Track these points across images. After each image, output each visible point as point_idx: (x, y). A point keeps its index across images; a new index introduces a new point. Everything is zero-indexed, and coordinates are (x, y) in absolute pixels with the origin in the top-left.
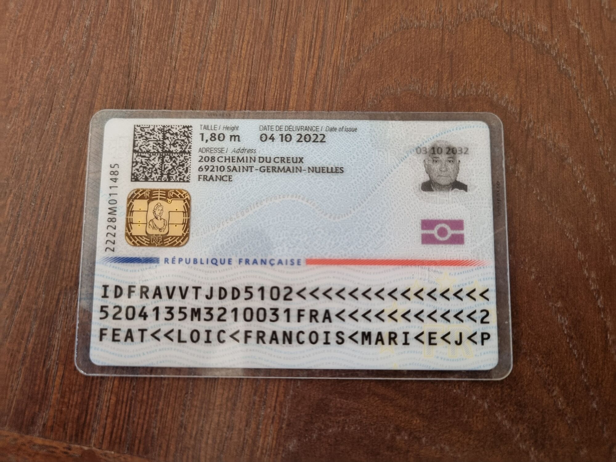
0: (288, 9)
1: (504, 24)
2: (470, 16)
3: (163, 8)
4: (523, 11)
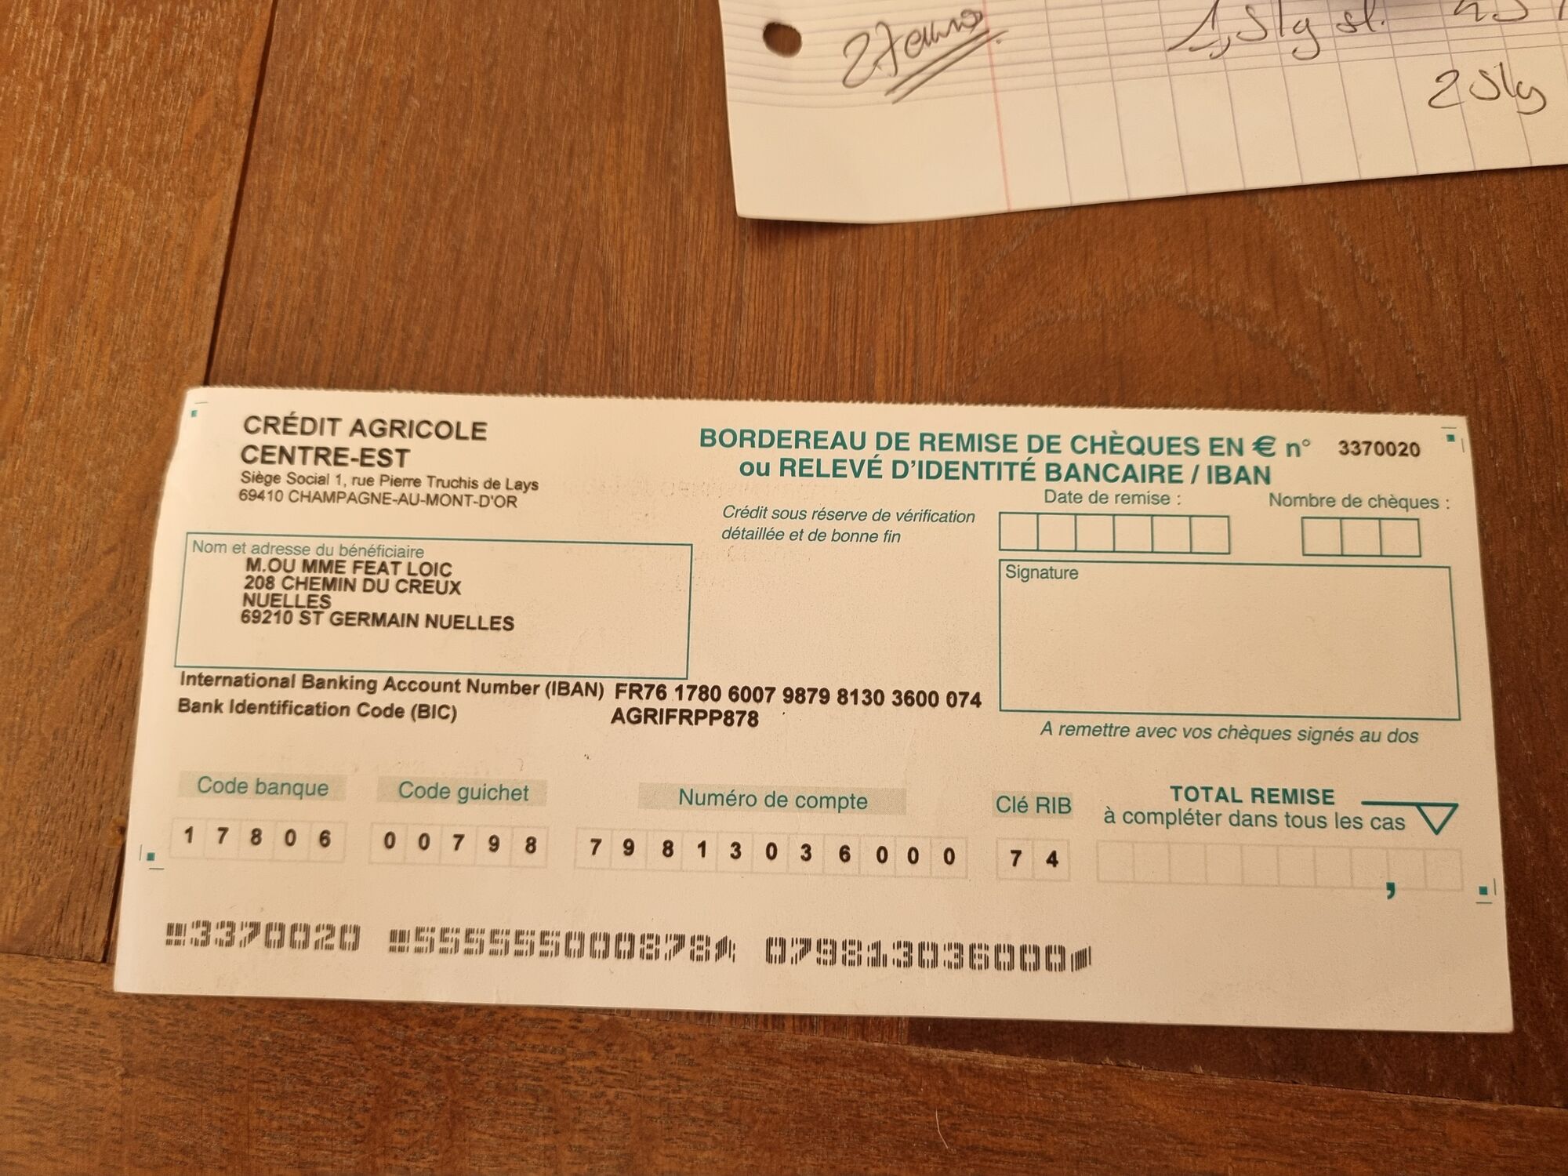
0: (857, 307)
1: (1199, 305)
2: (1144, 296)
3: (658, 320)
4: (1228, 282)
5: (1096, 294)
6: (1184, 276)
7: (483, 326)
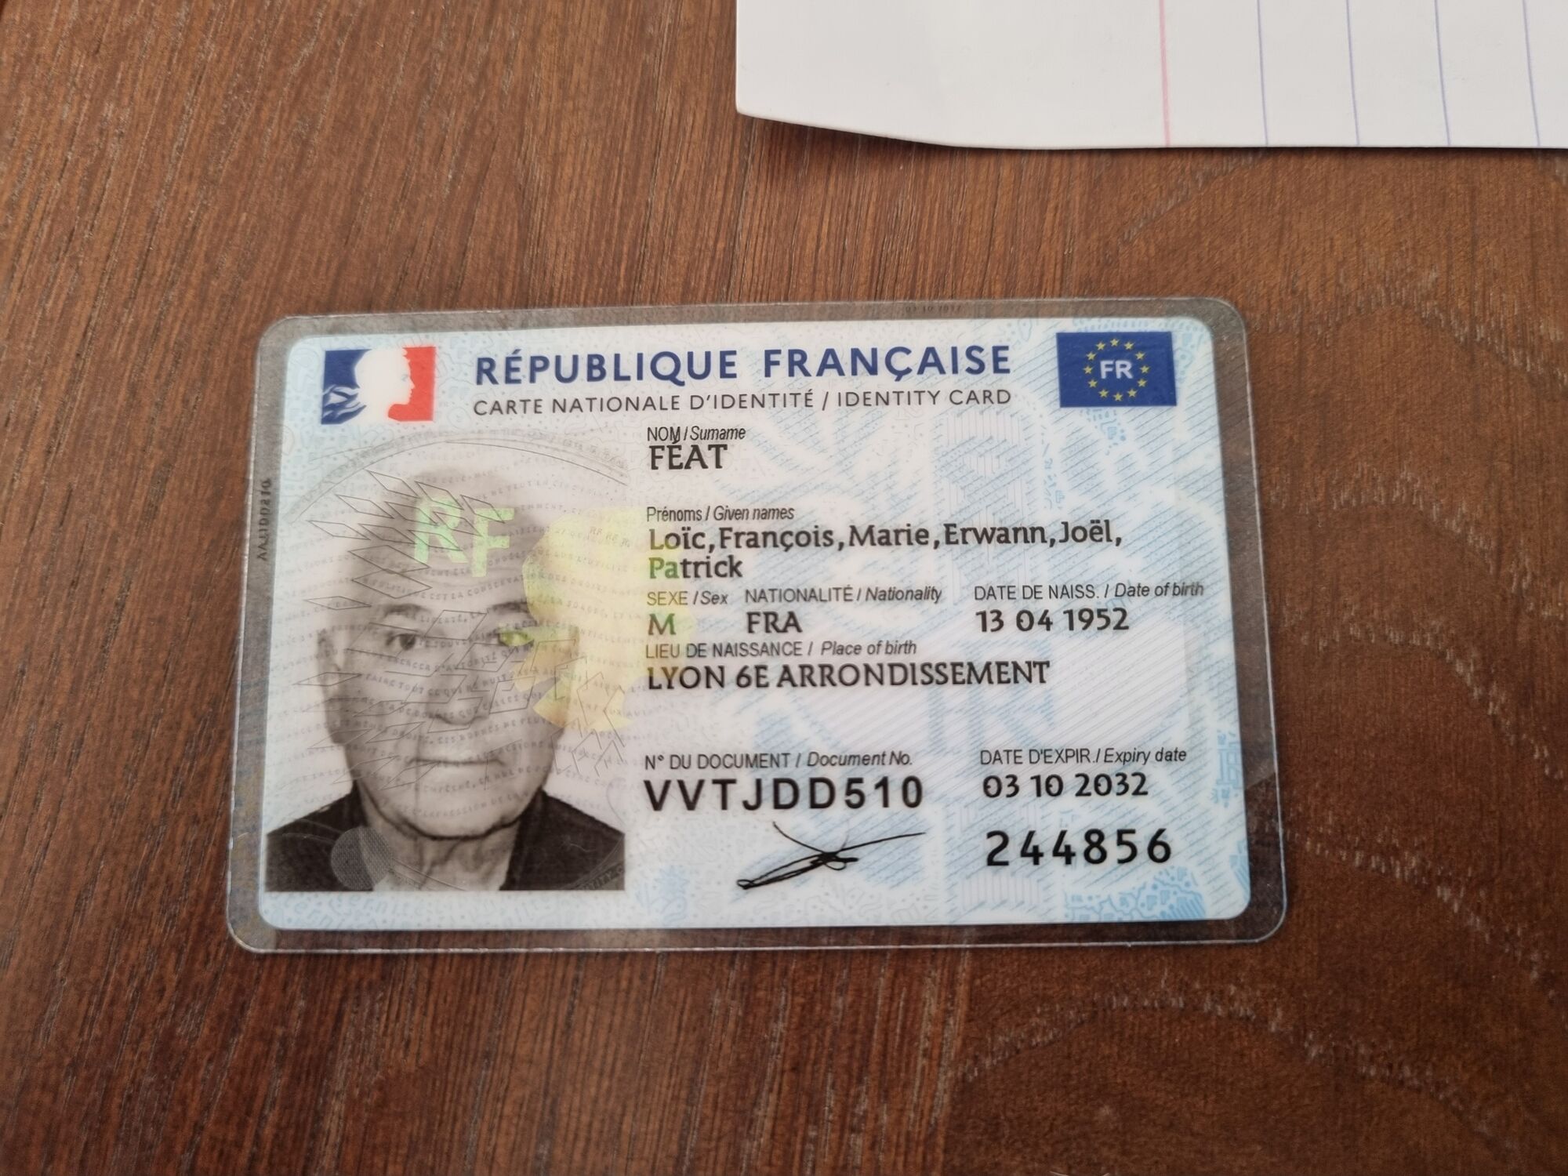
1: (1455, 323)
2: (1369, 301)
4: (1502, 290)
5: (1294, 292)
6: (1434, 275)
7: (330, 261)
